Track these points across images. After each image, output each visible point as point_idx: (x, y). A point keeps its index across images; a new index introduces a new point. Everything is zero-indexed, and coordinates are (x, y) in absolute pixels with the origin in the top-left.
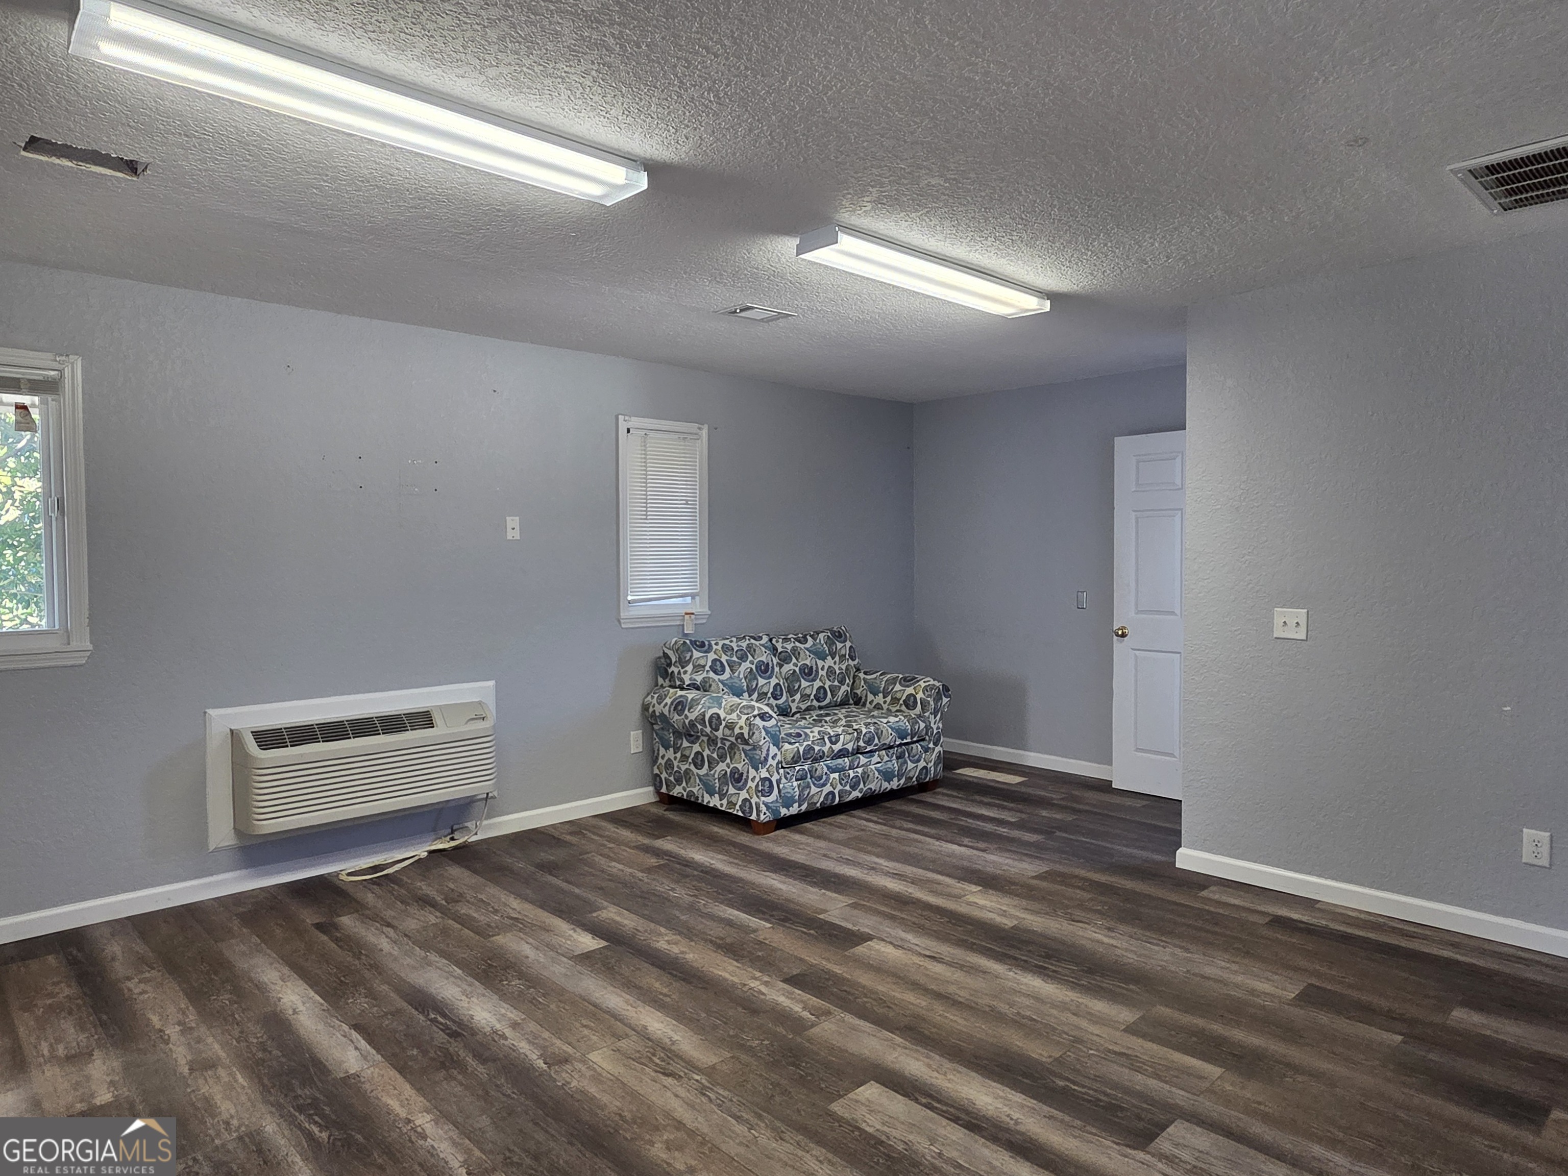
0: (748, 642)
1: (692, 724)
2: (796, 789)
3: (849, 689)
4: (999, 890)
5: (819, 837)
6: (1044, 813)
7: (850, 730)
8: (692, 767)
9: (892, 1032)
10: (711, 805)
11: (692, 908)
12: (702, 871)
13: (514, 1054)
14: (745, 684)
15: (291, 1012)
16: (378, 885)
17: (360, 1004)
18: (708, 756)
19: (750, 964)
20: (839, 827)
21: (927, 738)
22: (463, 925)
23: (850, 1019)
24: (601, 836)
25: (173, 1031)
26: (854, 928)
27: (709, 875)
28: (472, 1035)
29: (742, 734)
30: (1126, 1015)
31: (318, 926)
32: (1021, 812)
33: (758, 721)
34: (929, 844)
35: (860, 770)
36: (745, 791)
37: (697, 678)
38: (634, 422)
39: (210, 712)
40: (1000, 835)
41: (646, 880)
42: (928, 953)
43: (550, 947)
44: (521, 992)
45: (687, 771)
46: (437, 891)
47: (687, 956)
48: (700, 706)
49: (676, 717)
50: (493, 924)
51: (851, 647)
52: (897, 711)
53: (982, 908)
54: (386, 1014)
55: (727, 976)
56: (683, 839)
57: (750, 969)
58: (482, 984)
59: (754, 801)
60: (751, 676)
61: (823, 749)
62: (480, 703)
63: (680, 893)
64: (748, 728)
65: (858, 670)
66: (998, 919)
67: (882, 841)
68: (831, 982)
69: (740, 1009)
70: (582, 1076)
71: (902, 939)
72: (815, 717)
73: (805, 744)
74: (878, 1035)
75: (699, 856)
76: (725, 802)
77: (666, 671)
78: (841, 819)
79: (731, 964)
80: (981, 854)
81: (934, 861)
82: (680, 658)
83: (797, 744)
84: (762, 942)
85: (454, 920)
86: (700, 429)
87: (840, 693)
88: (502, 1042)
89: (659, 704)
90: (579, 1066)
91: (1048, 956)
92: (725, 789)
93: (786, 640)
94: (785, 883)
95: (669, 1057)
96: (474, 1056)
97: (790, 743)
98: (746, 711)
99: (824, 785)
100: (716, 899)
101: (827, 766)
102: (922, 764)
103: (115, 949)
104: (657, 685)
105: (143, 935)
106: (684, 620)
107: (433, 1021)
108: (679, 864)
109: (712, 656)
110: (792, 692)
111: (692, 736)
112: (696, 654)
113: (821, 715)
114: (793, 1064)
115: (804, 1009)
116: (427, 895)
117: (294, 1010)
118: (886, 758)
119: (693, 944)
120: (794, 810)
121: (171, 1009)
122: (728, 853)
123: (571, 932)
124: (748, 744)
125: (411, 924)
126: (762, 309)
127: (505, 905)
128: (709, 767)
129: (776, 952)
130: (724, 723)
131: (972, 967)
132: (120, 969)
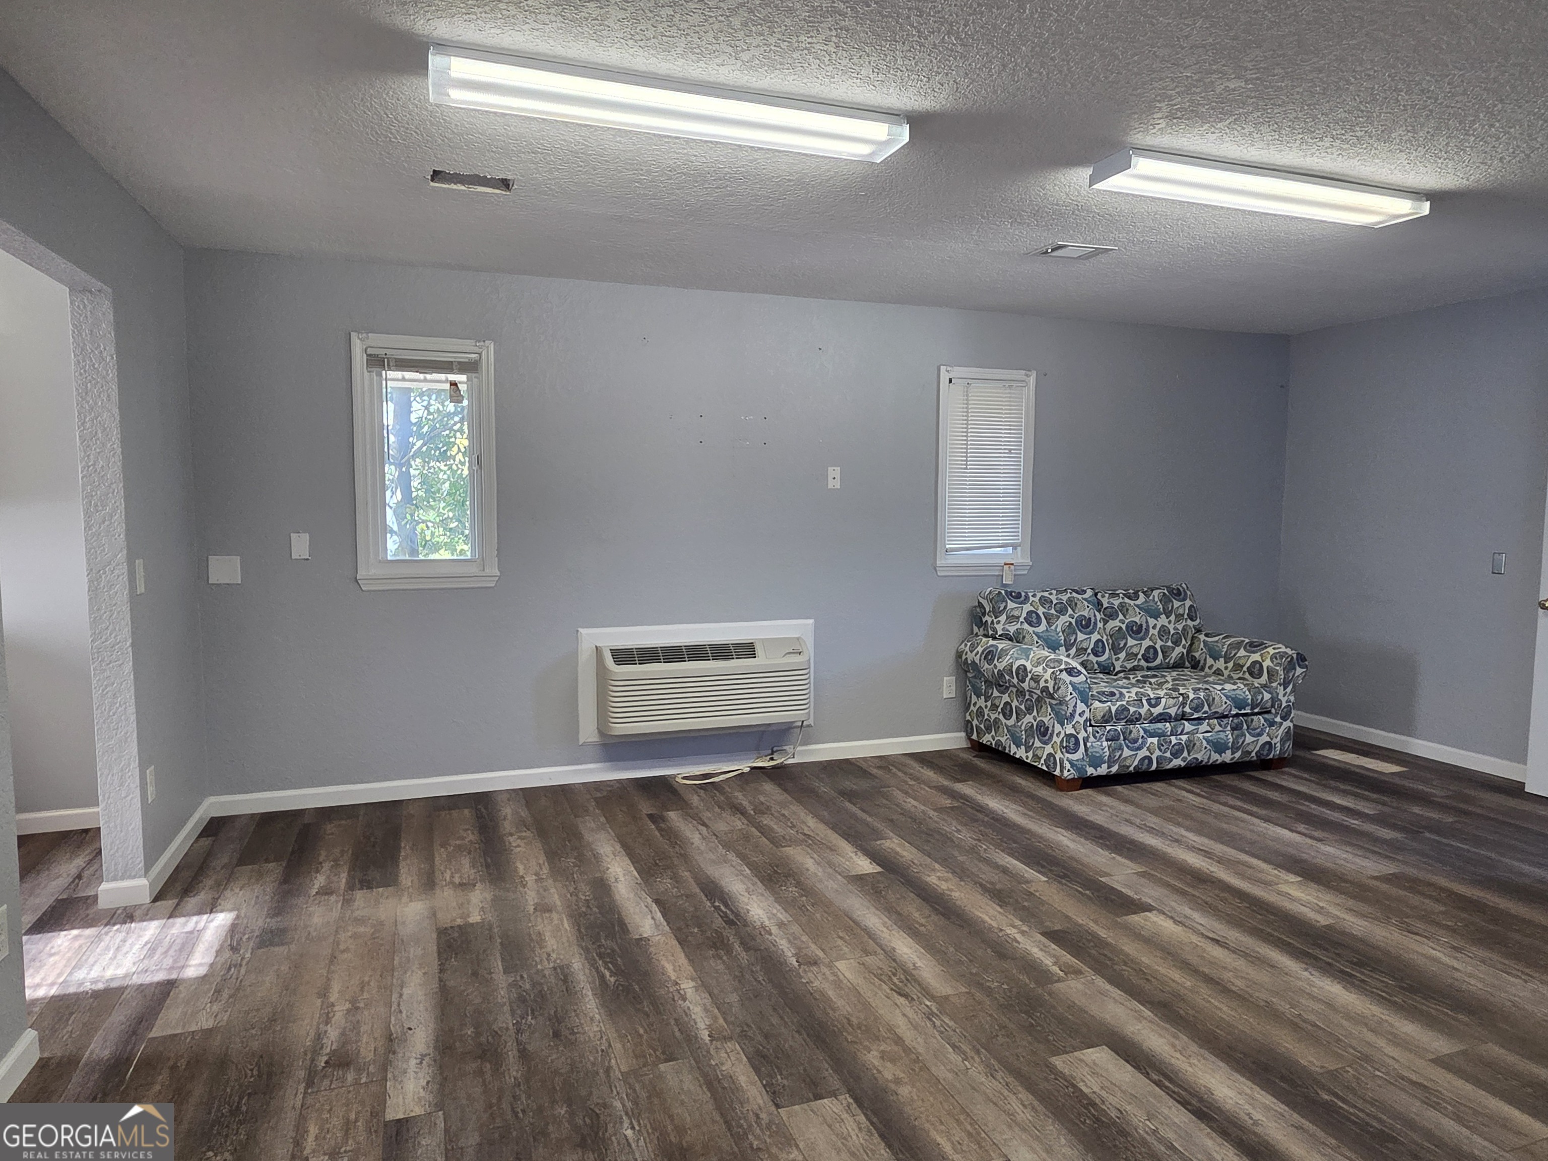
0: (1069, 595)
1: (1001, 674)
2: (1106, 749)
3: (1185, 651)
4: (1324, 885)
5: (1127, 801)
6: (1416, 810)
7: (1175, 694)
8: (1001, 717)
9: (1143, 1005)
10: (1017, 756)
11: (973, 851)
12: (993, 818)
13: (774, 948)
14: (1063, 638)
15: (613, 880)
16: (705, 789)
17: (665, 884)
18: (1016, 707)
19: (1012, 912)
20: (1152, 794)
21: (1273, 711)
22: (762, 833)
23: (1100, 982)
24: (905, 773)
25: (530, 879)
26: (1135, 896)
27: (999, 823)
28: (745, 926)
29: (1047, 687)
30: (1442, 1045)
31: (651, 817)
32: (1384, 804)
33: (1064, 675)
34: (1253, 824)
35: (1184, 738)
36: (1050, 745)
37: (1009, 628)
38: (958, 372)
39: (581, 630)
40: (1347, 827)
41: (936, 819)
42: (1211, 935)
43: (831, 864)
44: (794, 899)
45: (996, 720)
46: (750, 802)
47: (953, 894)
48: (1009, 657)
49: (986, 666)
50: (787, 837)
51: (1191, 606)
52: (1239, 679)
53: (1293, 899)
54: (682, 895)
55: (987, 918)
56: (983, 785)
57: (1011, 917)
58: (764, 885)
59: (1058, 756)
60: (1069, 630)
61: (1140, 710)
62: (798, 639)
63: (965, 835)
64: (1053, 682)
65: (1199, 631)
66: (1311, 915)
67: (1199, 815)
68: (1092, 944)
69: (989, 950)
70: (826, 979)
71: (1186, 917)
72: (1139, 678)
73: (1119, 703)
74: (1127, 1003)
75: (995, 803)
76: (1030, 754)
77: (981, 620)
78: (1159, 786)
79: (994, 909)
80: (1314, 843)
81: (1252, 843)
82: (994, 607)
83: (1109, 703)
84: (1032, 894)
85: (756, 828)
86: (1027, 375)
87: (1174, 655)
88: (767, 936)
89: (971, 652)
90: (825, 970)
91: (1360, 964)
92: (1031, 741)
93: (1114, 595)
94: (1074, 841)
95: (907, 980)
96: (741, 943)
97: (1100, 701)
98: (1052, 665)
99: (1139, 749)
100: (997, 846)
101: (1144, 729)
102: (1265, 738)
103: (507, 812)
104: (972, 633)
105: (528, 805)
106: (1003, 570)
107: (717, 908)
108: (972, 808)
109: (1027, 608)
110: (1116, 650)
111: (1001, 686)
112: (1011, 605)
113: (1147, 676)
114: (1026, 1013)
115: (1055, 964)
116: (741, 804)
117: (616, 879)
118: (1218, 728)
119: (962, 883)
120: (1103, 770)
121: (533, 863)
122: (1025, 805)
123: (853, 855)
124: (1053, 698)
125: (721, 826)
126: (1075, 246)
127: (804, 823)
128: (1017, 718)
129: (1043, 905)
130: (1030, 675)
131: (1259, 959)
132: (507, 826)
